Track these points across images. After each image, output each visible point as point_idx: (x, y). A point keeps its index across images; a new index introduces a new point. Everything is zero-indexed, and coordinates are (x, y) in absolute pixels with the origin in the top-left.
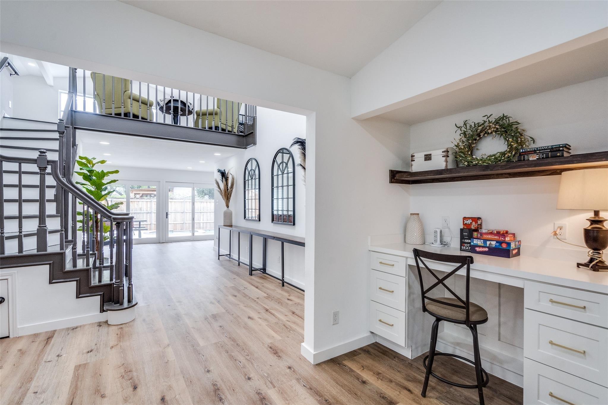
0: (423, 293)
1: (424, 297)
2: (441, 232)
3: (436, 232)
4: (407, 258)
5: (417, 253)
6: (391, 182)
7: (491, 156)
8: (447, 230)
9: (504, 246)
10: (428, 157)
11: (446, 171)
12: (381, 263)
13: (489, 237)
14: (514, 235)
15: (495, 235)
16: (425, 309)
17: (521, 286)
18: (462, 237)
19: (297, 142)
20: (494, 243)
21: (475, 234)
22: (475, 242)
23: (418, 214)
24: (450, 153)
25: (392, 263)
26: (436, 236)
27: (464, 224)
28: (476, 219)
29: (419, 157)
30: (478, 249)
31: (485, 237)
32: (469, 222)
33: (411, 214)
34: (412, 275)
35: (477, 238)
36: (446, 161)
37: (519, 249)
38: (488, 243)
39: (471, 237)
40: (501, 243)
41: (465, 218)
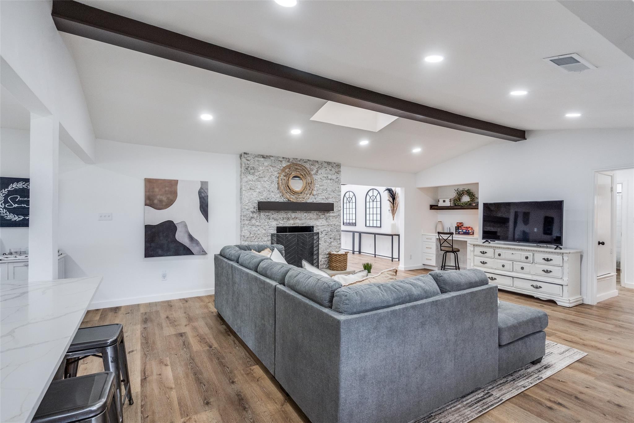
0: (441, 245)
1: (441, 246)
2: (449, 228)
3: (447, 228)
4: (436, 236)
5: (439, 233)
6: (430, 209)
7: (465, 202)
8: (452, 227)
9: (468, 231)
10: (444, 201)
11: (450, 206)
12: (427, 239)
13: (464, 229)
14: (472, 228)
15: (465, 228)
16: (441, 250)
17: (466, 240)
18: (456, 229)
19: (387, 190)
20: (465, 230)
21: (460, 228)
22: (460, 230)
23: (441, 222)
24: (452, 200)
25: (431, 238)
26: (447, 230)
27: (457, 225)
28: (461, 223)
29: (441, 201)
30: (460, 233)
31: (463, 229)
32: (458, 224)
33: (439, 222)
34: (438, 242)
35: (460, 229)
36: (450, 203)
37: (473, 233)
38: (463, 231)
39: (458, 229)
40: (466, 230)
41: (457, 223)
